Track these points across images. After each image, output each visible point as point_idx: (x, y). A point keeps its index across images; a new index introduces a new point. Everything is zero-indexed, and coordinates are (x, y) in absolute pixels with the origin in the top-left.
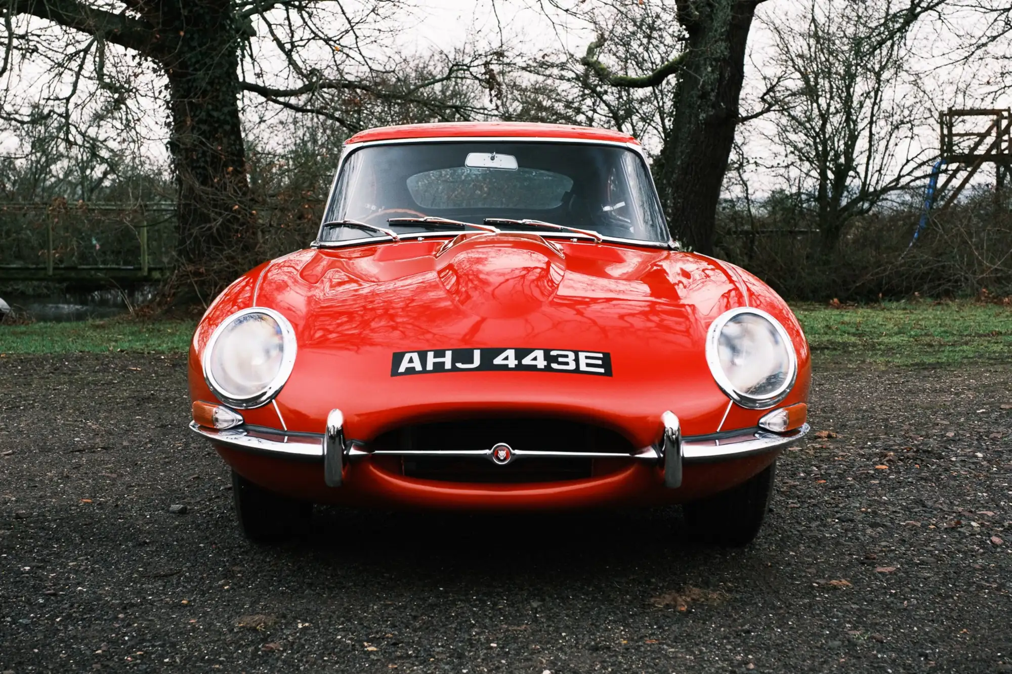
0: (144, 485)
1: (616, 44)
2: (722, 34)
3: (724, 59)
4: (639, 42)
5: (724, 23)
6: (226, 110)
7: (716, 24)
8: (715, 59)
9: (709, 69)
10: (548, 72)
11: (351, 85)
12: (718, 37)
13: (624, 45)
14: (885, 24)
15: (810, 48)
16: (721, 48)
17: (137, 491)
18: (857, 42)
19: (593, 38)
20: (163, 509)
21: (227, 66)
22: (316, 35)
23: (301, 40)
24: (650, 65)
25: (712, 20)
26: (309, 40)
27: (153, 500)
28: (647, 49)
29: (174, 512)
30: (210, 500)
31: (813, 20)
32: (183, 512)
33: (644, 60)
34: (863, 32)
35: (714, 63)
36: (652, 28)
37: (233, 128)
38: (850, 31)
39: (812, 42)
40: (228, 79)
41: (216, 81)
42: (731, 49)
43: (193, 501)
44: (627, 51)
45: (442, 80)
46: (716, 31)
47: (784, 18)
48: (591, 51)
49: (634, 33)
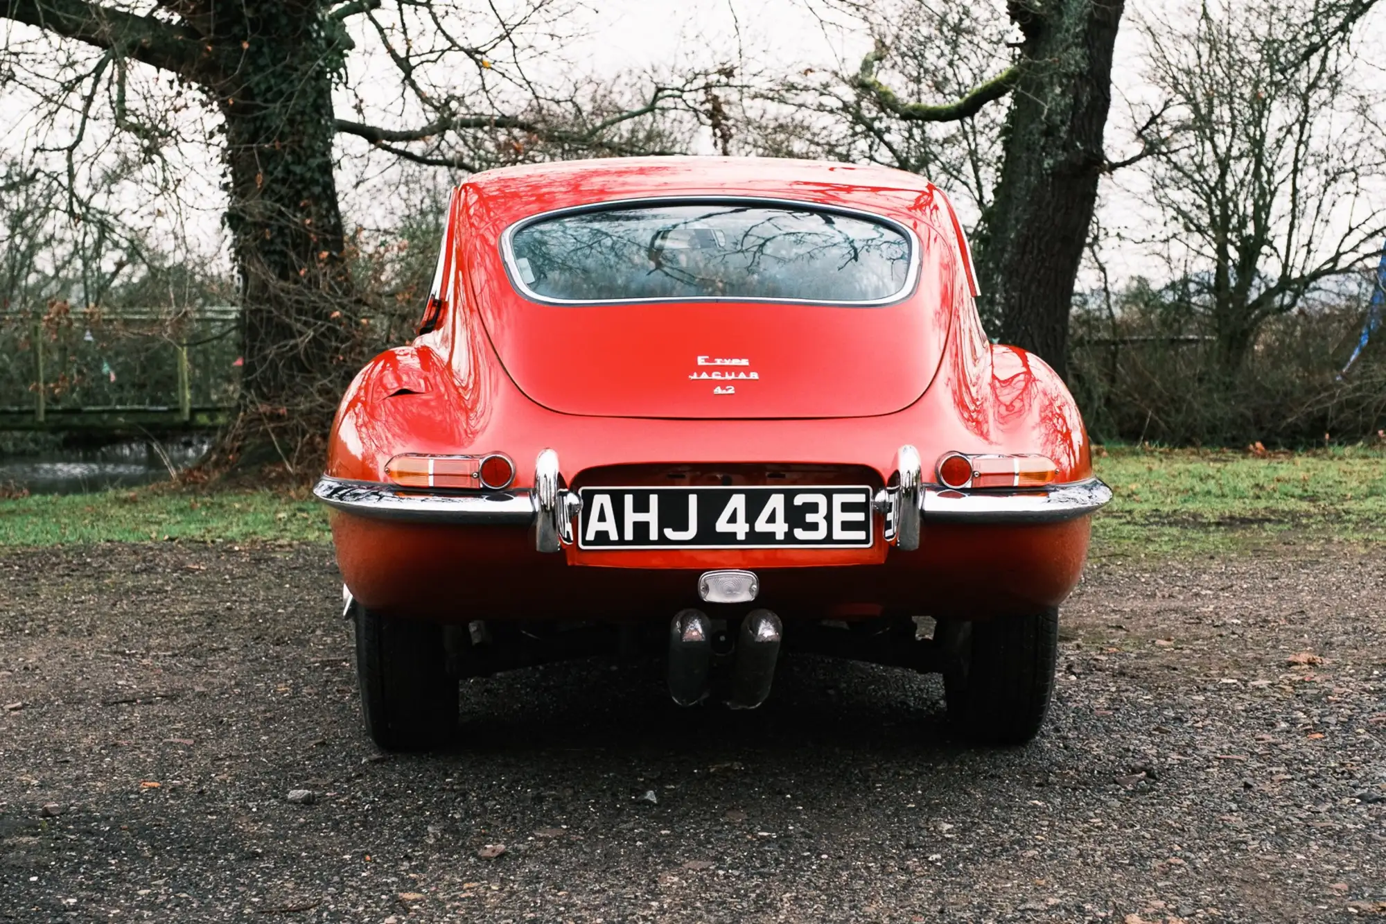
0: (238, 757)
1: (903, 55)
2: (1076, 36)
3: (1081, 74)
4: (938, 52)
5: (1081, 19)
6: (314, 162)
7: (1067, 21)
8: (1066, 75)
9: (1058, 90)
10: (799, 100)
11: (505, 122)
12: (1071, 40)
13: (915, 57)
14: (1314, 21)
15: (1200, 57)
16: (1075, 58)
17: (230, 767)
18: (1270, 48)
19: (869, 47)
20: (276, 797)
21: (314, 95)
22: (454, 44)
23: (431, 52)
24: (956, 87)
25: (1061, 14)
26: (443, 51)
27: (257, 781)
28: (951, 64)
29: (294, 802)
30: (348, 780)
31: (1205, 15)
32: (308, 802)
33: (946, 79)
34: (1279, 32)
35: (1064, 81)
36: (957, 30)
37: (324, 190)
38: (1262, 31)
39: (1204, 48)
40: (316, 116)
41: (298, 118)
42: (1091, 59)
43: (321, 782)
44: (921, 66)
45: (632, 115)
46: (1068, 30)
47: (1159, 12)
48: (866, 66)
49: (929, 38)
